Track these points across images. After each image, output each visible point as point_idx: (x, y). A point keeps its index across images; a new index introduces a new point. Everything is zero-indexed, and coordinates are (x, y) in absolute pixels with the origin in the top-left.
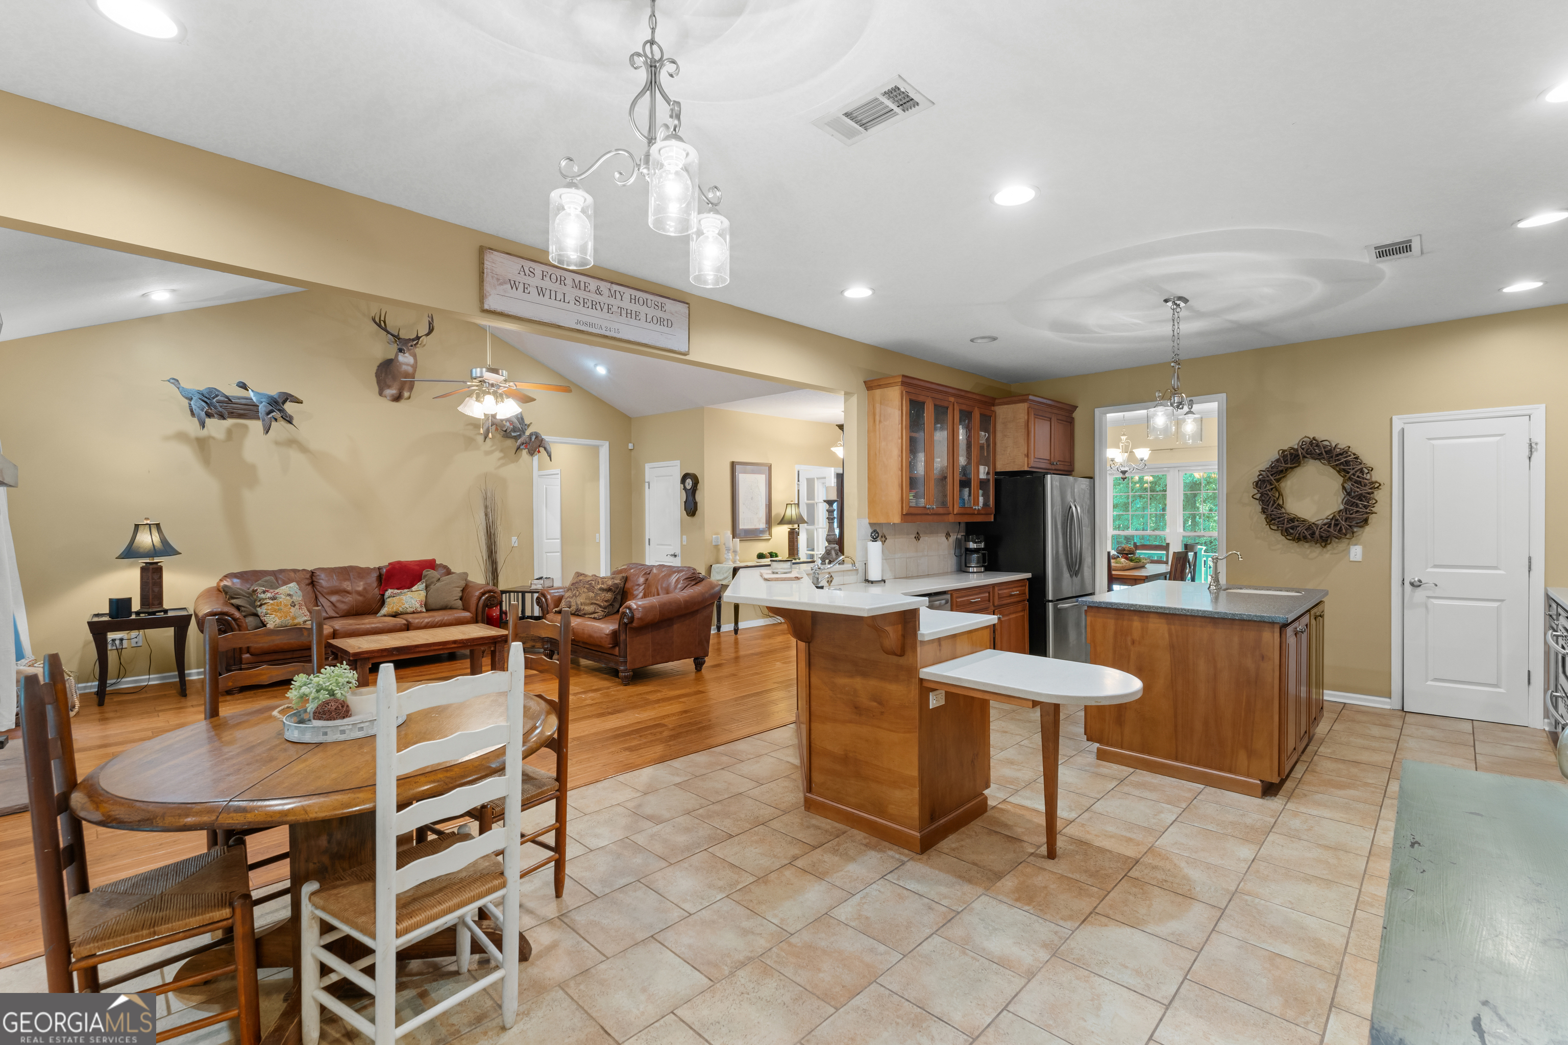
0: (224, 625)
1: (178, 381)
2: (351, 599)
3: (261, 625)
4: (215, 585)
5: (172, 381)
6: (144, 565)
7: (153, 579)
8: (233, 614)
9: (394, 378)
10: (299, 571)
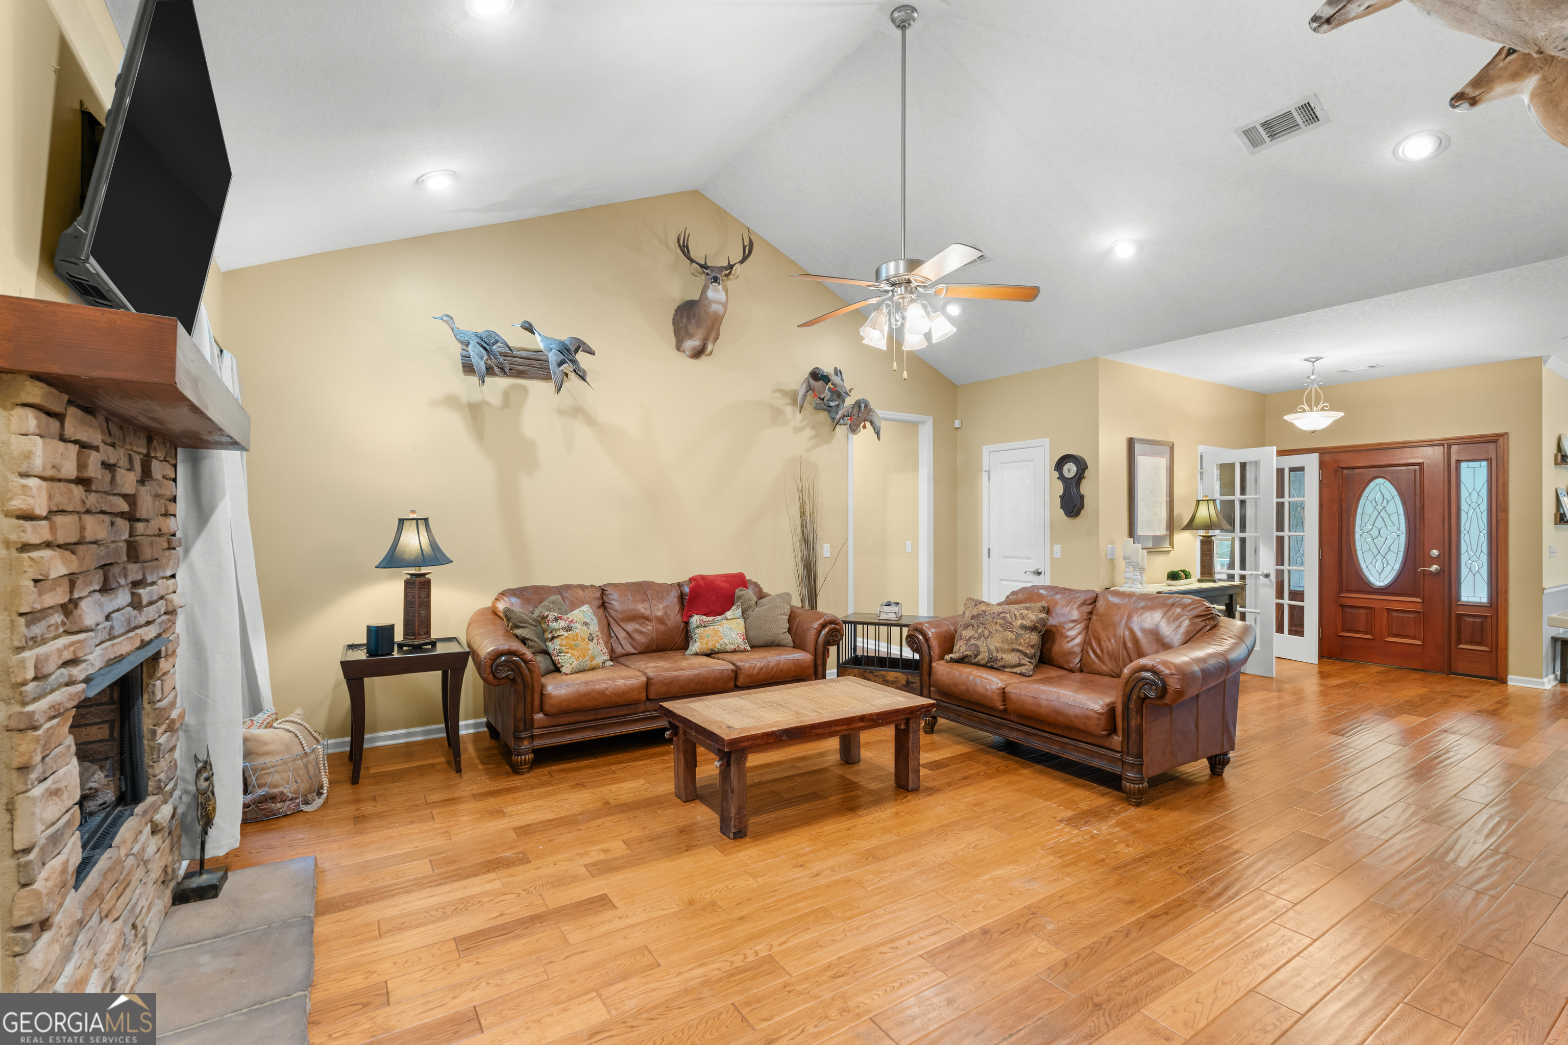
0: (513, 671)
1: (452, 319)
2: (650, 628)
3: (552, 667)
4: (490, 605)
5: (445, 318)
6: (409, 577)
7: (420, 597)
8: (523, 654)
9: (699, 325)
10: (587, 587)
